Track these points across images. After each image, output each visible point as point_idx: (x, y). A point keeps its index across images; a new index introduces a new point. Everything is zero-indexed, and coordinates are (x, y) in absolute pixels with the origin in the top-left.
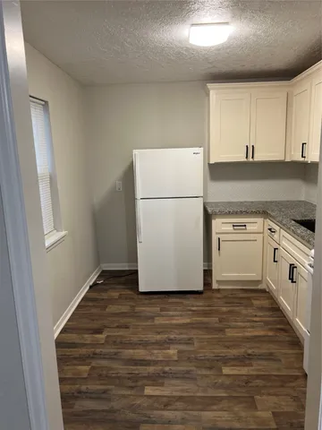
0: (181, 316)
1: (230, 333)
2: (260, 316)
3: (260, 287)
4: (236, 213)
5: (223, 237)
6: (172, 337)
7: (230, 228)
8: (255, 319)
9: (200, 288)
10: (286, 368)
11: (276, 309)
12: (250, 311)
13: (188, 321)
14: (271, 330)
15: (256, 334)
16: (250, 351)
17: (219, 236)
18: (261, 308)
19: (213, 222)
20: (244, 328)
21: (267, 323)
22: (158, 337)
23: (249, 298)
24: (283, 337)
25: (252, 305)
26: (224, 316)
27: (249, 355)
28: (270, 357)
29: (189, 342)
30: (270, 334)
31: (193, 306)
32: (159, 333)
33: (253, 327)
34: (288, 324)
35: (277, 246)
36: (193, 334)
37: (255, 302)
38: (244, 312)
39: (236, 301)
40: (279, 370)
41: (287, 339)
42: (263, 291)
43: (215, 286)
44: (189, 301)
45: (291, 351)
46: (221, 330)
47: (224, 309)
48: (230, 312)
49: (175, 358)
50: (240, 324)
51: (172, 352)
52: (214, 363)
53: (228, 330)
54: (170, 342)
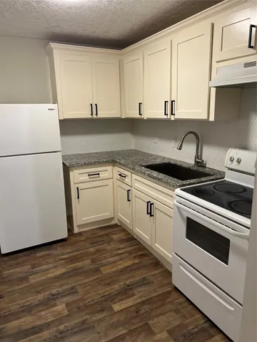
0: (55, 267)
1: (106, 271)
2: (123, 248)
3: (112, 223)
4: (91, 164)
5: (81, 186)
6: (54, 291)
7: (86, 178)
8: (120, 252)
9: (64, 235)
10: (159, 287)
11: (131, 239)
12: (113, 245)
13: (63, 270)
14: (135, 257)
15: (126, 265)
16: (128, 282)
17: (77, 186)
18: (121, 241)
19: (71, 173)
20: (114, 262)
21: (130, 253)
22: (40, 297)
23: (107, 235)
24: (146, 261)
25: (112, 240)
26: (95, 256)
27: (128, 286)
28: (144, 282)
29: (73, 291)
30: (137, 261)
31: (63, 254)
32: (39, 292)
33: (121, 259)
34: (145, 248)
35: (129, 188)
36: (72, 282)
37: (115, 237)
38: (109, 248)
39: (99, 239)
40: (155, 291)
41: (150, 262)
42: (116, 226)
43: (76, 230)
44: (57, 251)
45: (157, 272)
46: (97, 270)
47: (92, 250)
48: (98, 251)
49: (66, 312)
50: (111, 259)
51: (60, 307)
52: (103, 305)
53: (102, 269)
54: (54, 297)
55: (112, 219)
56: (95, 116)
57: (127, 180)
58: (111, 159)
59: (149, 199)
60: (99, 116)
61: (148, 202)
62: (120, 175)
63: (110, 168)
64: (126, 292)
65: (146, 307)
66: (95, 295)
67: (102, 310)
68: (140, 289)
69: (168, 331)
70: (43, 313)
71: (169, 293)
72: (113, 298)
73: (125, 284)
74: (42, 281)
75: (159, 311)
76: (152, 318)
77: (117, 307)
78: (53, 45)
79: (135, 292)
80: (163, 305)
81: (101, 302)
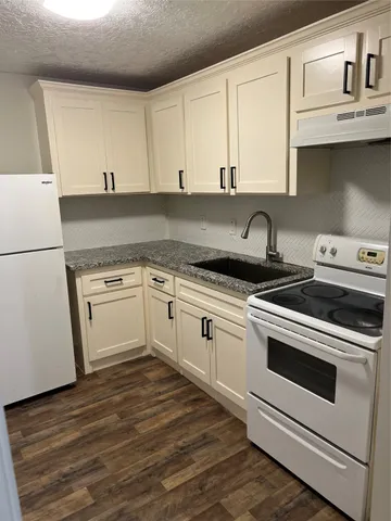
0: (62, 430)
1: (144, 429)
2: (166, 392)
3: (144, 354)
5: (93, 300)
6: (66, 469)
7: (101, 286)
8: (161, 398)
9: (71, 378)
10: (229, 447)
11: (176, 377)
12: (150, 389)
13: (78, 434)
14: (186, 404)
15: (174, 417)
16: (180, 443)
17: (88, 299)
18: (161, 381)
19: (78, 281)
20: (155, 414)
21: (177, 398)
22: (45, 480)
23: (138, 373)
24: (205, 408)
25: (146, 382)
26: (122, 408)
27: (182, 449)
28: (205, 441)
29: (95, 466)
30: (189, 410)
31: (72, 409)
32: (41, 473)
33: (165, 410)
34: (199, 390)
35: (172, 299)
36: (96, 451)
37: (151, 375)
38: (143, 393)
39: (127, 381)
40: (224, 452)
41: (209, 409)
42: (149, 358)
43: (88, 370)
44: (62, 404)
45: (222, 423)
46: (130, 430)
47: (117, 398)
48: (126, 399)
49: (90, 501)
50: (148, 411)
51: (80, 493)
52: (147, 482)
53: (138, 426)
54: (67, 479)
55: (143, 348)
56: (111, 192)
57: (167, 287)
58: (139, 255)
59: (206, 314)
60: (117, 191)
61: (203, 319)
62: (155, 279)
63: (137, 269)
64: (180, 459)
65: (214, 480)
66: (132, 469)
67: (147, 491)
68: (201, 452)
69: (252, 512)
70: (53, 506)
71: (244, 453)
72: (160, 470)
73: (176, 447)
74: (44, 454)
75: (234, 483)
76: (225, 494)
77: (168, 484)
78: (43, 83)
79: (193, 456)
80: (239, 472)
81: (143, 478)
